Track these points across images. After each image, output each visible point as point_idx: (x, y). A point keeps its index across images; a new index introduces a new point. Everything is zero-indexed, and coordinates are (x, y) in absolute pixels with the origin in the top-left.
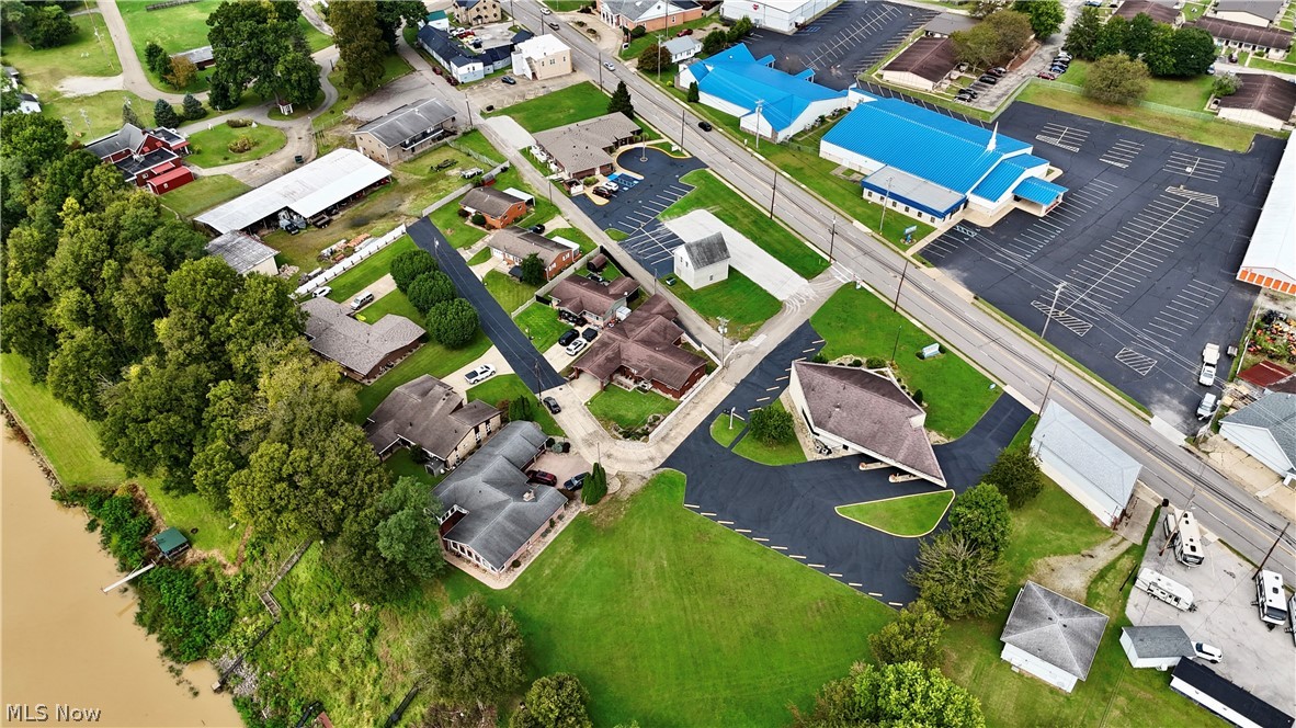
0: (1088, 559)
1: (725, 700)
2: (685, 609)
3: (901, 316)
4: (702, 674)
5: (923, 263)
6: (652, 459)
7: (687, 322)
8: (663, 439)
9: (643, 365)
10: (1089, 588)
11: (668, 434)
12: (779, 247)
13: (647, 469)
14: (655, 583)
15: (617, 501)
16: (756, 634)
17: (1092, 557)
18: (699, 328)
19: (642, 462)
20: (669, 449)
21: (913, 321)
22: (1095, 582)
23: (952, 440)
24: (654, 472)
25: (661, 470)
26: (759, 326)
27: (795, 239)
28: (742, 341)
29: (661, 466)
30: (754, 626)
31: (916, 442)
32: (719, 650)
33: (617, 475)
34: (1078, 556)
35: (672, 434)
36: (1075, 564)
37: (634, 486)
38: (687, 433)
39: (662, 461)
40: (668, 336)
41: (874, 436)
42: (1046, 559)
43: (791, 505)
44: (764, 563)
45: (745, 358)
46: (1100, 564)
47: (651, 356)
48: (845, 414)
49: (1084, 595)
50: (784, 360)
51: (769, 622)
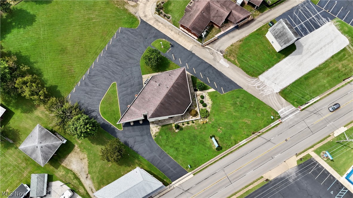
0: (86, 176)
1: (39, 38)
2: (74, 26)
3: (248, 136)
4: (49, 31)
5: (301, 159)
6: (146, 16)
7: (238, 32)
8: (157, 20)
9: (195, 8)
10: (72, 171)
11: (160, 22)
12: (311, 81)
13: (140, 14)
14: (86, 17)
15: (124, 4)
16: (62, 48)
17: (87, 178)
18: (233, 37)
19: (144, 12)
20: (151, 23)
21: (244, 141)
22: (74, 174)
23: (154, 138)
24: (138, 17)
25: (140, 20)
26: (236, 64)
27: (321, 92)
28: (224, 56)
29: (141, 19)
30: (66, 48)
31: (137, 114)
32: (57, 36)
33: (137, 4)
34: (87, 172)
35: (160, 24)
36: (83, 170)
37: (132, 10)
38: (160, 29)
39: (144, 20)
40: (215, 18)
41: (143, 98)
42: (87, 159)
43: (118, 65)
44: (92, 53)
45: (211, 57)
46: (83, 180)
47: (198, 10)
48: (155, 87)
49: (68, 168)
50: (209, 73)
51: (67, 53)
